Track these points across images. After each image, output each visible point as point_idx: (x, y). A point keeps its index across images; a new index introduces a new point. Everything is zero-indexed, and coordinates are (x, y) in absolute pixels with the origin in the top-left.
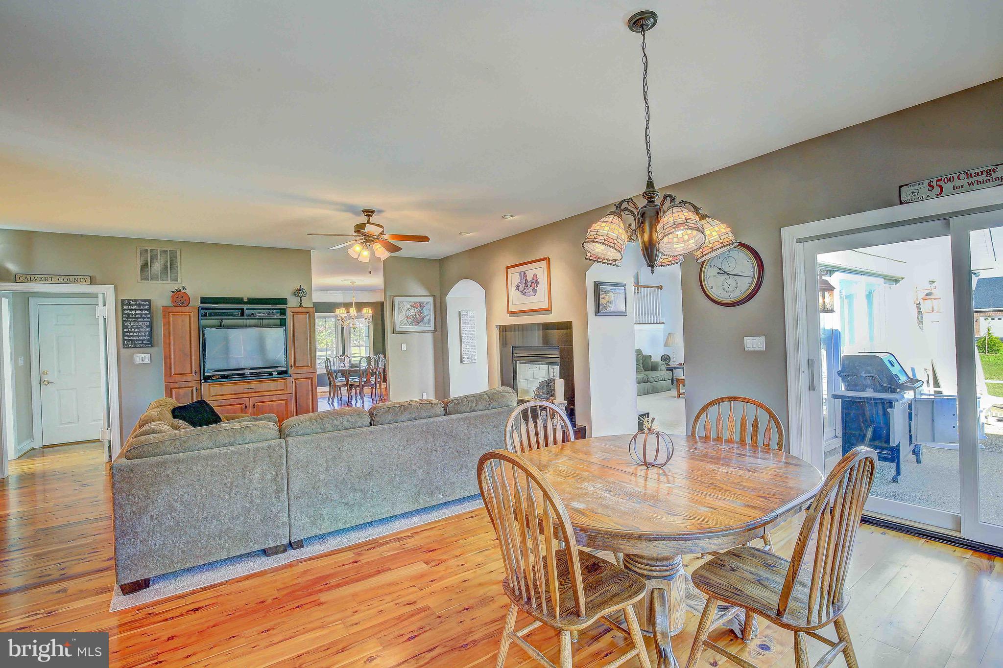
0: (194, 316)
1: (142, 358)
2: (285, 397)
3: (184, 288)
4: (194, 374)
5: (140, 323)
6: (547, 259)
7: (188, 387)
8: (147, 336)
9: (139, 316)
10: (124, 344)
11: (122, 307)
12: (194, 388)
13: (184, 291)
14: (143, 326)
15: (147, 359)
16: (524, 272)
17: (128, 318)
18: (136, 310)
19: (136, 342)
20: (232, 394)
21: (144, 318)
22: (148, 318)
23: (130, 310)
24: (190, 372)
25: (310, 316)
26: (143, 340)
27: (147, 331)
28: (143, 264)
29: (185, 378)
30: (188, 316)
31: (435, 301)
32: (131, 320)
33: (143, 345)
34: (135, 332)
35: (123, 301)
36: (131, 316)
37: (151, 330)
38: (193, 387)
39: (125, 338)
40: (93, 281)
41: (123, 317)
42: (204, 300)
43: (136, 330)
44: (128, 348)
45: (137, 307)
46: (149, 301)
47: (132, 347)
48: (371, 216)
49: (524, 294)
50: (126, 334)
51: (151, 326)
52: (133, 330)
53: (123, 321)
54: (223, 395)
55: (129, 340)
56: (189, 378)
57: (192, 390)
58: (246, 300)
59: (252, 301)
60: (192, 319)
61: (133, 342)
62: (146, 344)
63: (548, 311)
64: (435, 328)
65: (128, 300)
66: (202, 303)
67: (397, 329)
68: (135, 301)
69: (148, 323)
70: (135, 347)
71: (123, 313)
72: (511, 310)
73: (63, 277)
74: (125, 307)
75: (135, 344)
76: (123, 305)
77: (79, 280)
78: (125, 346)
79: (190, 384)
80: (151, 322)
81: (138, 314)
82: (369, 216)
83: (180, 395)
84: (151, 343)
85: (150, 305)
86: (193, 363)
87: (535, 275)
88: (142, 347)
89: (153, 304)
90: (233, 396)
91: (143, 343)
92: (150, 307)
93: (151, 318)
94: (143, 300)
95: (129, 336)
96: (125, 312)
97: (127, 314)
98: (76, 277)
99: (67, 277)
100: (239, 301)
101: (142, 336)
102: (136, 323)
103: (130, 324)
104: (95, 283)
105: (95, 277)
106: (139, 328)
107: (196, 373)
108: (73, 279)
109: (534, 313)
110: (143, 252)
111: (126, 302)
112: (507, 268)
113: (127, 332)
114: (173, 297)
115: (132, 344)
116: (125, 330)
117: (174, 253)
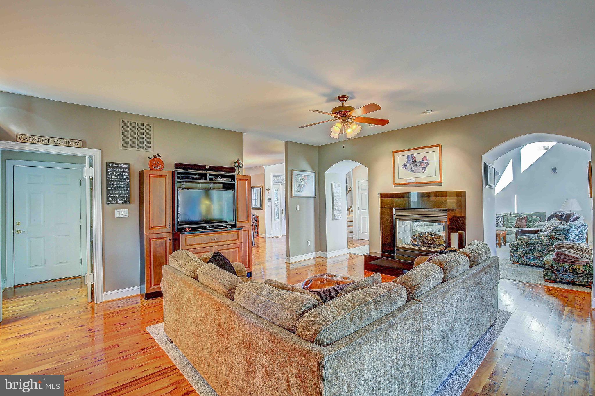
0: (169, 178)
1: (121, 213)
2: (237, 245)
3: (159, 155)
4: (167, 226)
5: (121, 183)
6: (439, 146)
7: (163, 238)
8: (127, 194)
9: (121, 177)
10: (108, 200)
11: (107, 169)
12: (168, 239)
13: (159, 157)
14: (124, 186)
15: (126, 213)
16: (413, 155)
17: (111, 178)
18: (118, 172)
19: (117, 199)
20: (201, 244)
21: (124, 179)
22: (127, 179)
23: (113, 172)
24: (165, 225)
25: (248, 182)
26: (123, 198)
27: (126, 190)
28: (124, 133)
29: (161, 230)
30: (164, 178)
31: (316, 175)
32: (114, 180)
33: (123, 202)
34: (117, 190)
35: (108, 164)
36: (114, 177)
37: (130, 189)
38: (166, 237)
39: (109, 195)
40: (84, 145)
41: (107, 178)
42: (178, 166)
43: (117, 189)
44: (111, 204)
45: (119, 170)
46: (129, 165)
47: (114, 204)
48: (345, 101)
49: (412, 171)
50: (110, 192)
51: (129, 186)
52: (116, 189)
53: (108, 181)
54: (195, 245)
55: (111, 197)
56: (164, 230)
57: (166, 240)
58: (207, 167)
59: (212, 168)
60: (167, 180)
61: (115, 199)
62: (125, 201)
63: (440, 183)
64: (316, 195)
65: (112, 163)
66: (176, 168)
67: (294, 195)
68: (118, 164)
69: (127, 184)
70: (117, 203)
71: (108, 174)
72: (396, 182)
73: (59, 140)
74: (109, 169)
75: (117, 201)
76: (108, 167)
77: (72, 143)
78: (109, 202)
79: (165, 235)
80: (129, 183)
81: (120, 175)
82: (343, 101)
83: (157, 245)
84: (128, 201)
85: (129, 168)
86: (167, 218)
87: (425, 157)
88: (122, 203)
89: (131, 167)
90: (203, 245)
91: (123, 200)
92: (129, 170)
93: (129, 179)
94: (124, 164)
95: (113, 194)
96: (110, 173)
97: (111, 175)
98: (70, 141)
99: (63, 140)
100: (203, 168)
101: (122, 194)
102: (118, 183)
103: (113, 183)
104: (86, 147)
105: (86, 143)
106: (120, 187)
107: (169, 226)
108: (67, 142)
109: (424, 185)
110: (125, 124)
111: (110, 165)
112: (394, 152)
113: (111, 190)
114: (150, 162)
115: (114, 200)
116: (109, 188)
117: (148, 126)
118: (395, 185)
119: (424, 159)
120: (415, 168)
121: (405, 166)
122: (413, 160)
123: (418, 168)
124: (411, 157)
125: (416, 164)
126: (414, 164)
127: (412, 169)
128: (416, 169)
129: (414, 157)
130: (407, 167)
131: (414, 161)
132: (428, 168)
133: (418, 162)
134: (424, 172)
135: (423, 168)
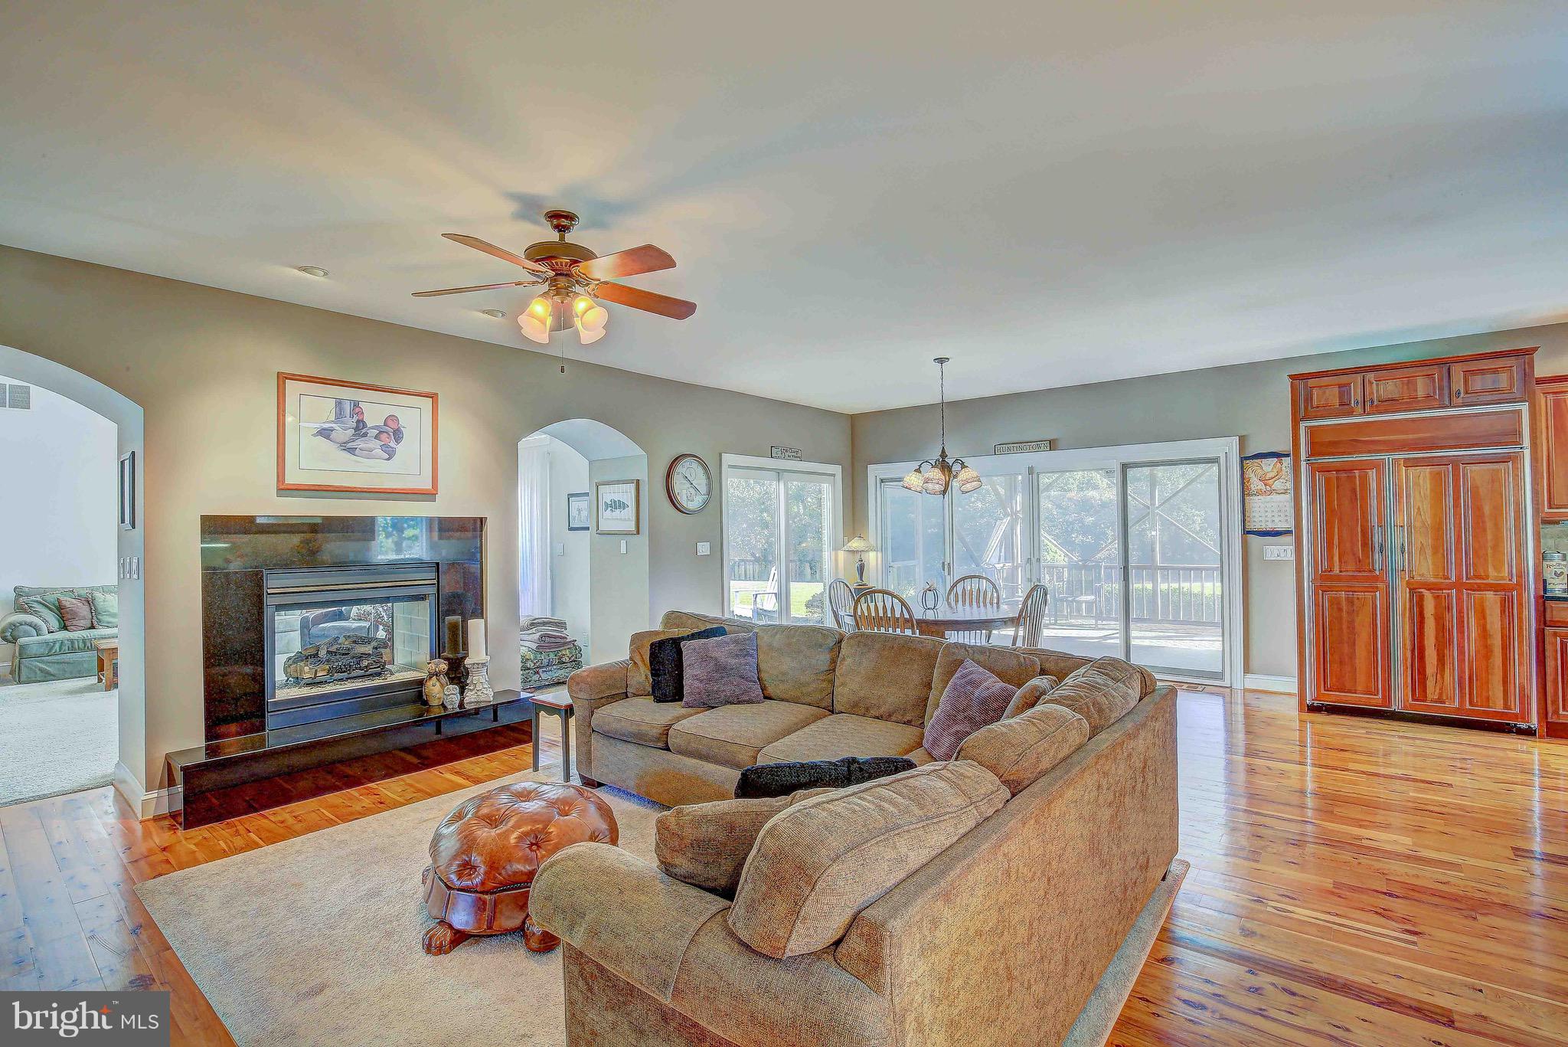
6: (434, 397)
16: (356, 404)
48: (567, 228)
49: (352, 451)
63: (430, 495)
87: (392, 418)
112: (284, 377)
118: (285, 490)
119: (390, 423)
120: (360, 443)
121: (325, 433)
122: (356, 418)
123: (371, 445)
124: (347, 407)
125: (364, 431)
126: (357, 429)
127: (350, 444)
128: (362, 445)
129: (357, 410)
130: (334, 435)
131: (358, 422)
132: (400, 448)
133: (372, 428)
134: (388, 459)
135: (385, 448)
